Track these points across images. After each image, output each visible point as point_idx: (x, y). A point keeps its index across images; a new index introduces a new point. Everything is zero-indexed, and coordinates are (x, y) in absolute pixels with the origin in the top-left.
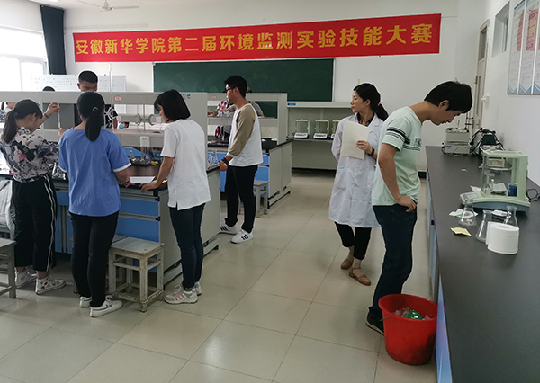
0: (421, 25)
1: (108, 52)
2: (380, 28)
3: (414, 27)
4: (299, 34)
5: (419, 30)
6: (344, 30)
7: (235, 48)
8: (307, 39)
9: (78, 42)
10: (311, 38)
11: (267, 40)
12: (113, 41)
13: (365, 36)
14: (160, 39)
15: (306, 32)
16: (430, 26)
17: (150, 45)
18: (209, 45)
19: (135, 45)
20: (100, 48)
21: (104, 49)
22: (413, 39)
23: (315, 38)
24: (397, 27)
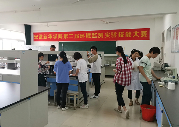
0: (144, 31)
1: (44, 38)
2: (131, 32)
3: (141, 32)
4: (105, 33)
5: (143, 33)
6: (119, 32)
7: (85, 37)
8: (108, 35)
9: (35, 35)
10: (109, 35)
11: (95, 35)
12: (46, 35)
13: (126, 34)
14: (61, 34)
15: (107, 33)
16: (147, 32)
17: (58, 36)
18: (76, 36)
19: (53, 36)
20: (42, 37)
21: (43, 37)
22: (141, 36)
23: (110, 35)
24: (136, 32)
